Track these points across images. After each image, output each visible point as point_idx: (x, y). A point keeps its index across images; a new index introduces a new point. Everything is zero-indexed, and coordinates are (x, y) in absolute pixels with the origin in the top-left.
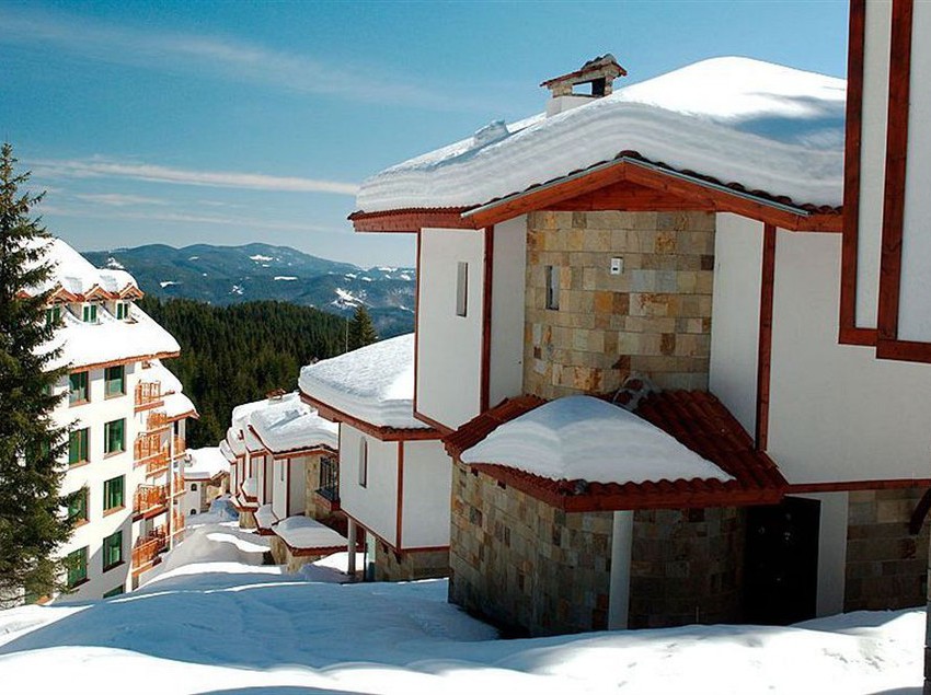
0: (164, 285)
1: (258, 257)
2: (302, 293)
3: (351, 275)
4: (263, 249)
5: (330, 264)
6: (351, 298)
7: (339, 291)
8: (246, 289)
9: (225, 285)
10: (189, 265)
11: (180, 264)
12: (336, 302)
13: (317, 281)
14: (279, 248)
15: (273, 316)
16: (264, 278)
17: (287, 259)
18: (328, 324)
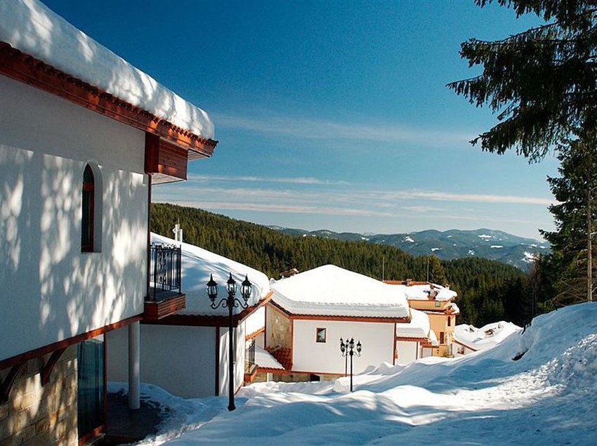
0: (433, 250)
1: (484, 236)
2: (505, 254)
3: (534, 245)
4: (486, 232)
5: (522, 239)
6: (532, 257)
7: (526, 253)
8: (476, 252)
9: (465, 250)
10: (447, 240)
11: (442, 239)
12: (524, 259)
13: (514, 248)
14: (496, 231)
15: (475, 266)
16: (485, 246)
17: (499, 237)
18: (506, 270)
